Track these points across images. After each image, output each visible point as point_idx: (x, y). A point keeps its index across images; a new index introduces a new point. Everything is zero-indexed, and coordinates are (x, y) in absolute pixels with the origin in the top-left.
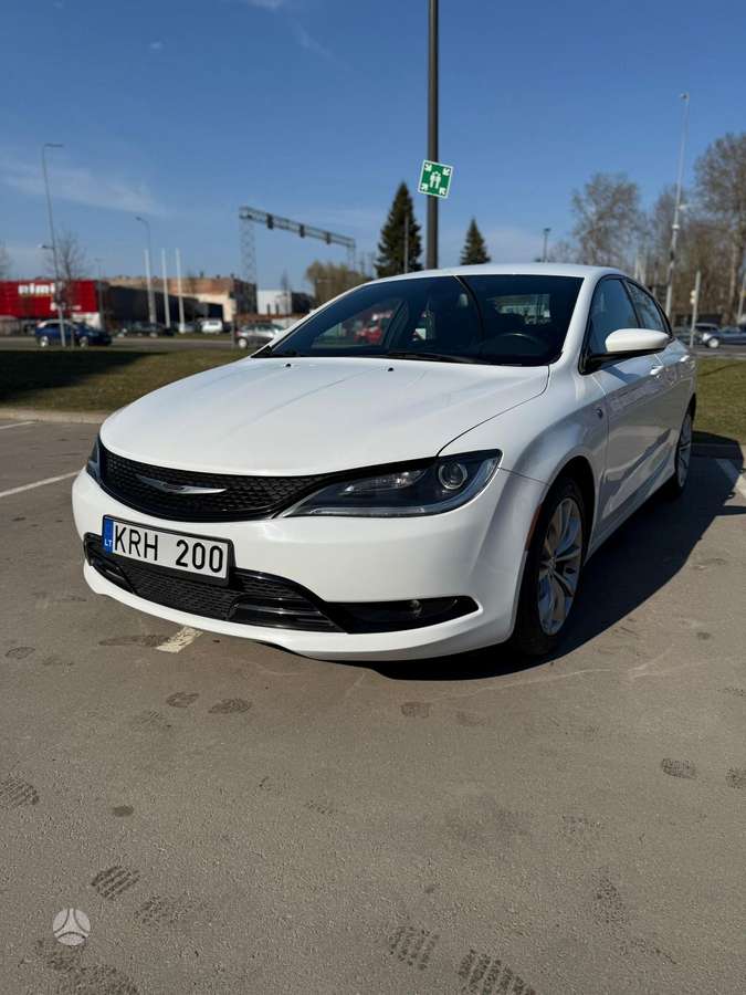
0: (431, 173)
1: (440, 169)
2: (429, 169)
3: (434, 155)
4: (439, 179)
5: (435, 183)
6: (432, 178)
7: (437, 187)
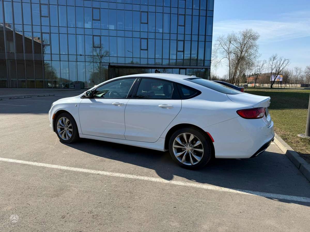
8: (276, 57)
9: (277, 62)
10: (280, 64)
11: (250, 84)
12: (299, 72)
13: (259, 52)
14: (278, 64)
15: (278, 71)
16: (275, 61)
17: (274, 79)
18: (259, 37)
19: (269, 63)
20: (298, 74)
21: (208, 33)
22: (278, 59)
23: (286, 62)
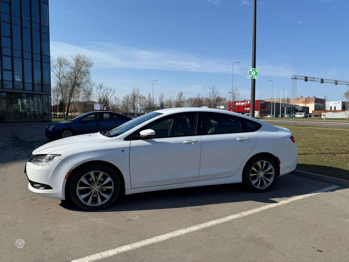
0: (252, 72)
1: (255, 71)
2: (251, 70)
3: (254, 66)
4: (254, 73)
5: (253, 74)
6: (252, 73)
7: (254, 76)
8: (103, 86)
9: (104, 91)
10: (107, 93)
11: (70, 113)
12: (117, 101)
13: (92, 80)
14: (106, 93)
15: (105, 99)
16: (102, 90)
17: (103, 108)
18: (93, 64)
19: (97, 92)
20: (117, 103)
21: (44, 53)
22: (105, 87)
23: (112, 92)
